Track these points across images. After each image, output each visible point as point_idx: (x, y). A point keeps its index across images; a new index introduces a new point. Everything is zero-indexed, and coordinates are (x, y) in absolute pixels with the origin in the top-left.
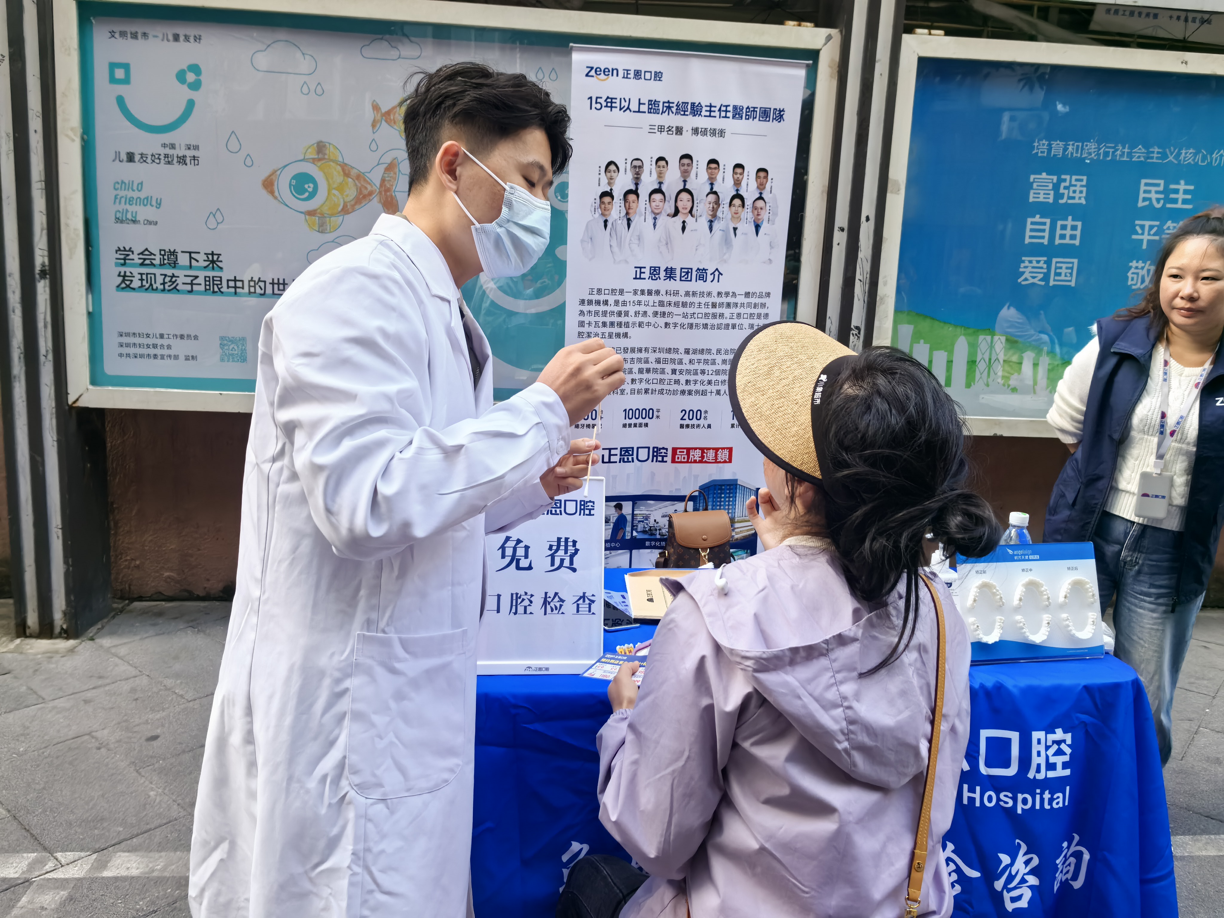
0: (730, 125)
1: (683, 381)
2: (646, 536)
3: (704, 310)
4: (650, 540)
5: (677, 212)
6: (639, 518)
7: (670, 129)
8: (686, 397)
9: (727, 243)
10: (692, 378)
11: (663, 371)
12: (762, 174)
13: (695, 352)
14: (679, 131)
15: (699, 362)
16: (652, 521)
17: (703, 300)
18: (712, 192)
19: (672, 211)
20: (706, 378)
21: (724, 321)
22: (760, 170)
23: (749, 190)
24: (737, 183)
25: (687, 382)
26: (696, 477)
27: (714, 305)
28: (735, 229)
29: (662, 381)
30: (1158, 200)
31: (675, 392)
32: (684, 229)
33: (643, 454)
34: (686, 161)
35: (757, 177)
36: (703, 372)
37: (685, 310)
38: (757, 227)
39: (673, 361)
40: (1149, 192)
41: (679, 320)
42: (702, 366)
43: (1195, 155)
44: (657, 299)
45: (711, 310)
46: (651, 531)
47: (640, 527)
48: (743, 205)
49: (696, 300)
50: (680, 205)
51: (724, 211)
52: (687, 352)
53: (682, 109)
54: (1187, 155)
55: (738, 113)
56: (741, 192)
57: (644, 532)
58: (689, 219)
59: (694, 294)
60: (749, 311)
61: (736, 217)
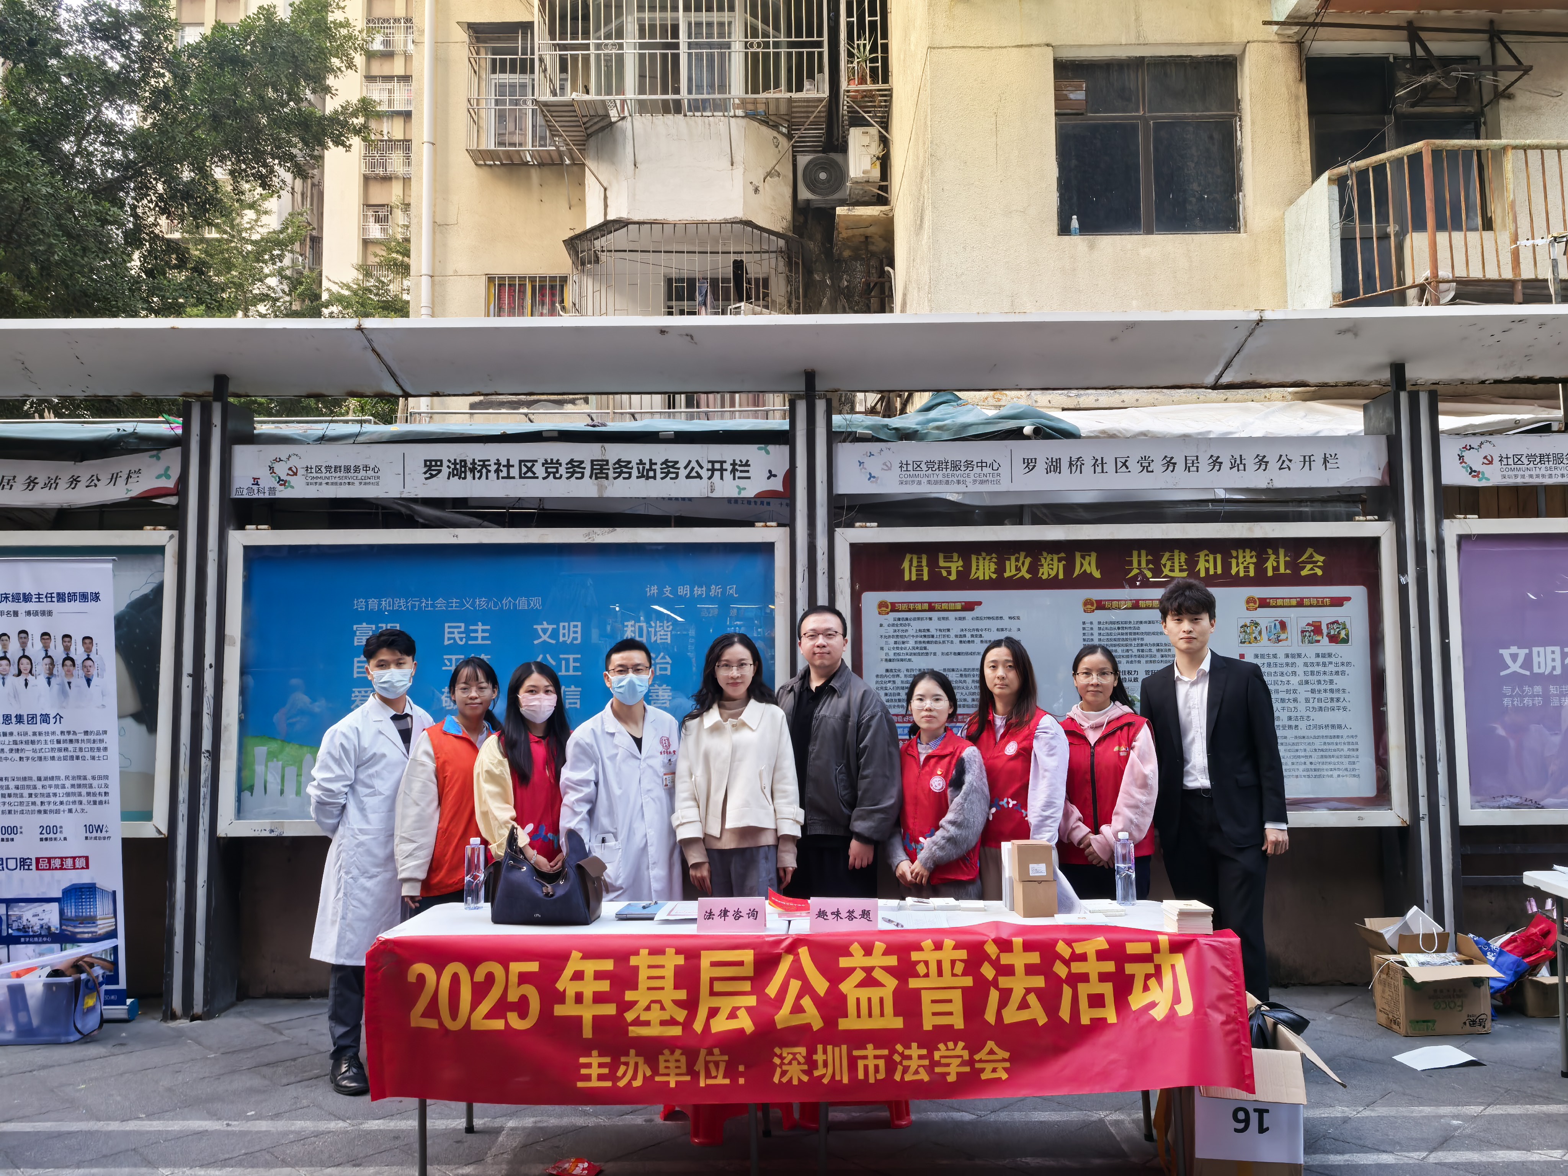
0: (55, 606)
1: (39, 803)
2: (21, 934)
3: (50, 746)
4: (24, 937)
5: (20, 673)
6: (13, 918)
7: (8, 613)
8: (43, 816)
9: (64, 694)
10: (46, 800)
11: (22, 796)
12: (87, 641)
13: (46, 779)
14: (16, 614)
15: (50, 786)
16: (24, 919)
17: (49, 738)
18: (47, 656)
19: (17, 672)
20: (58, 799)
21: (69, 754)
22: (85, 638)
23: (78, 652)
24: (67, 649)
25: (42, 803)
26: (59, 881)
27: (59, 742)
28: (69, 683)
29: (21, 803)
30: (461, 639)
31: (33, 812)
32: (26, 685)
33: (12, 864)
34: (23, 635)
35: (84, 643)
36: (55, 795)
37: (35, 746)
38: (89, 681)
39: (28, 787)
40: (453, 633)
41: (30, 754)
42: (53, 790)
43: (488, 602)
44: (12, 739)
45: (57, 746)
46: (25, 929)
47: (15, 925)
48: (74, 665)
49: (43, 738)
50: (22, 667)
51: (58, 669)
52: (39, 779)
53: (16, 598)
54: (481, 603)
55: (61, 597)
56: (72, 655)
57: (18, 930)
58: (30, 677)
59: (40, 734)
60: (89, 745)
61: (69, 674)
